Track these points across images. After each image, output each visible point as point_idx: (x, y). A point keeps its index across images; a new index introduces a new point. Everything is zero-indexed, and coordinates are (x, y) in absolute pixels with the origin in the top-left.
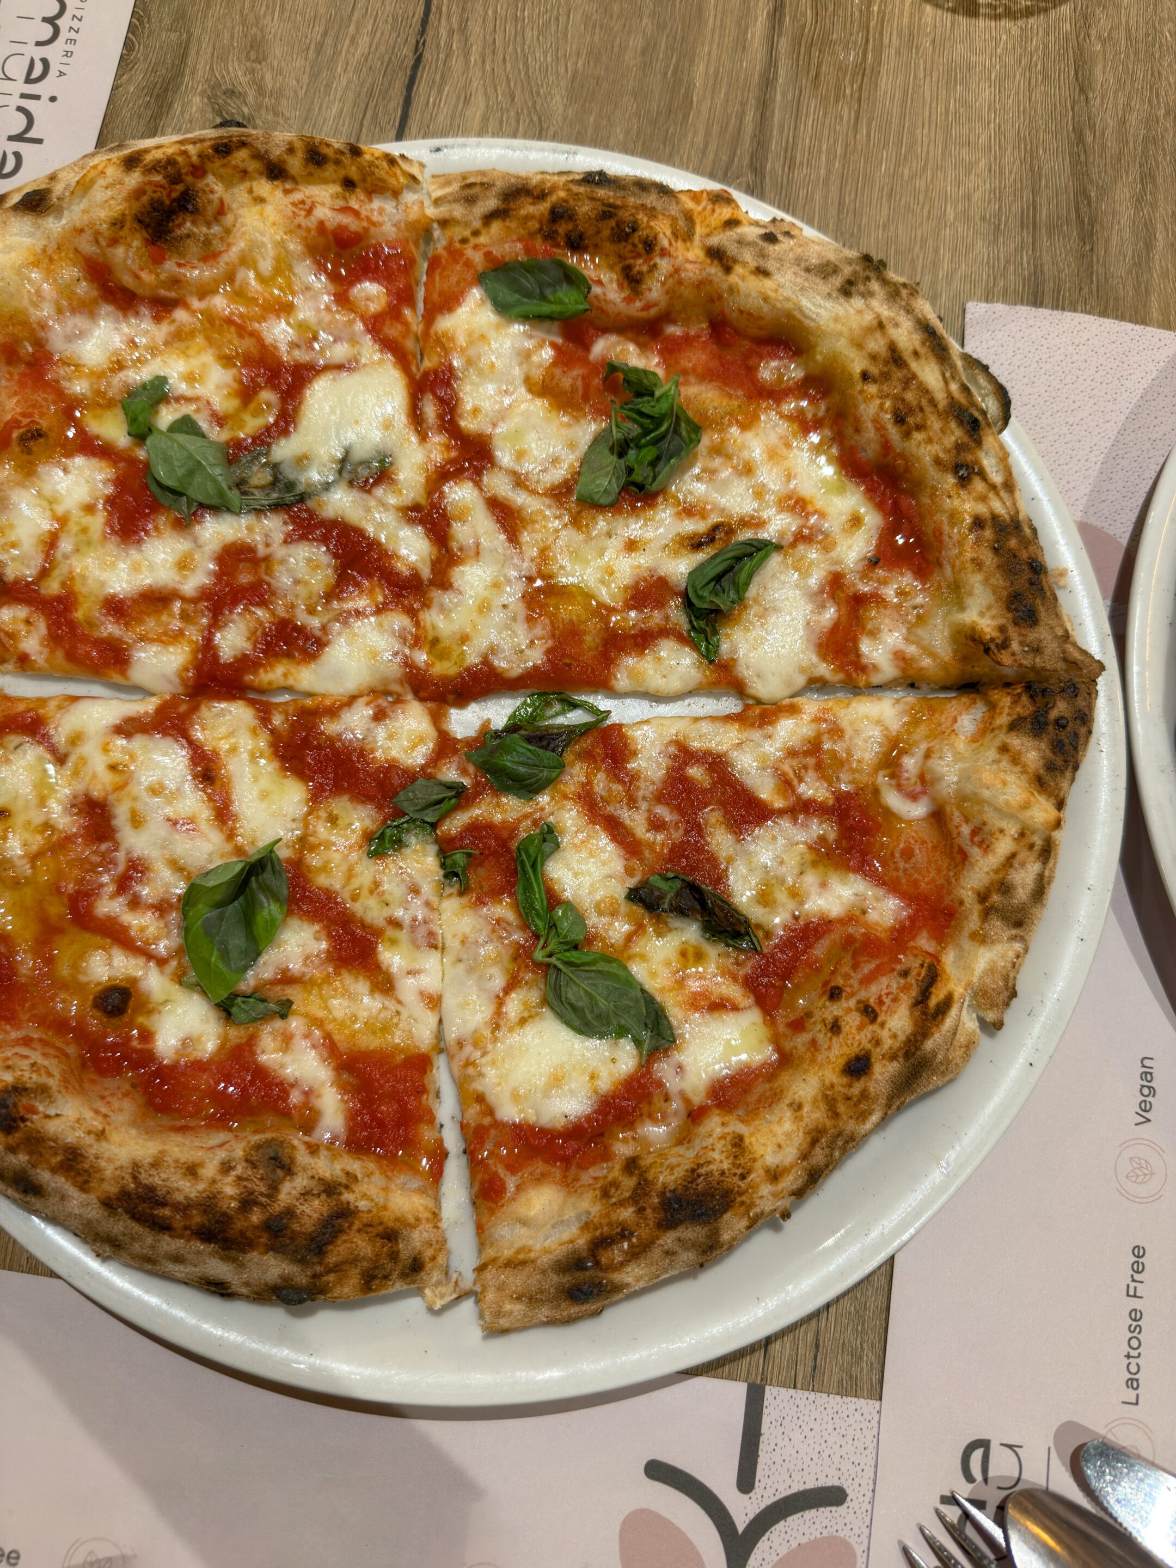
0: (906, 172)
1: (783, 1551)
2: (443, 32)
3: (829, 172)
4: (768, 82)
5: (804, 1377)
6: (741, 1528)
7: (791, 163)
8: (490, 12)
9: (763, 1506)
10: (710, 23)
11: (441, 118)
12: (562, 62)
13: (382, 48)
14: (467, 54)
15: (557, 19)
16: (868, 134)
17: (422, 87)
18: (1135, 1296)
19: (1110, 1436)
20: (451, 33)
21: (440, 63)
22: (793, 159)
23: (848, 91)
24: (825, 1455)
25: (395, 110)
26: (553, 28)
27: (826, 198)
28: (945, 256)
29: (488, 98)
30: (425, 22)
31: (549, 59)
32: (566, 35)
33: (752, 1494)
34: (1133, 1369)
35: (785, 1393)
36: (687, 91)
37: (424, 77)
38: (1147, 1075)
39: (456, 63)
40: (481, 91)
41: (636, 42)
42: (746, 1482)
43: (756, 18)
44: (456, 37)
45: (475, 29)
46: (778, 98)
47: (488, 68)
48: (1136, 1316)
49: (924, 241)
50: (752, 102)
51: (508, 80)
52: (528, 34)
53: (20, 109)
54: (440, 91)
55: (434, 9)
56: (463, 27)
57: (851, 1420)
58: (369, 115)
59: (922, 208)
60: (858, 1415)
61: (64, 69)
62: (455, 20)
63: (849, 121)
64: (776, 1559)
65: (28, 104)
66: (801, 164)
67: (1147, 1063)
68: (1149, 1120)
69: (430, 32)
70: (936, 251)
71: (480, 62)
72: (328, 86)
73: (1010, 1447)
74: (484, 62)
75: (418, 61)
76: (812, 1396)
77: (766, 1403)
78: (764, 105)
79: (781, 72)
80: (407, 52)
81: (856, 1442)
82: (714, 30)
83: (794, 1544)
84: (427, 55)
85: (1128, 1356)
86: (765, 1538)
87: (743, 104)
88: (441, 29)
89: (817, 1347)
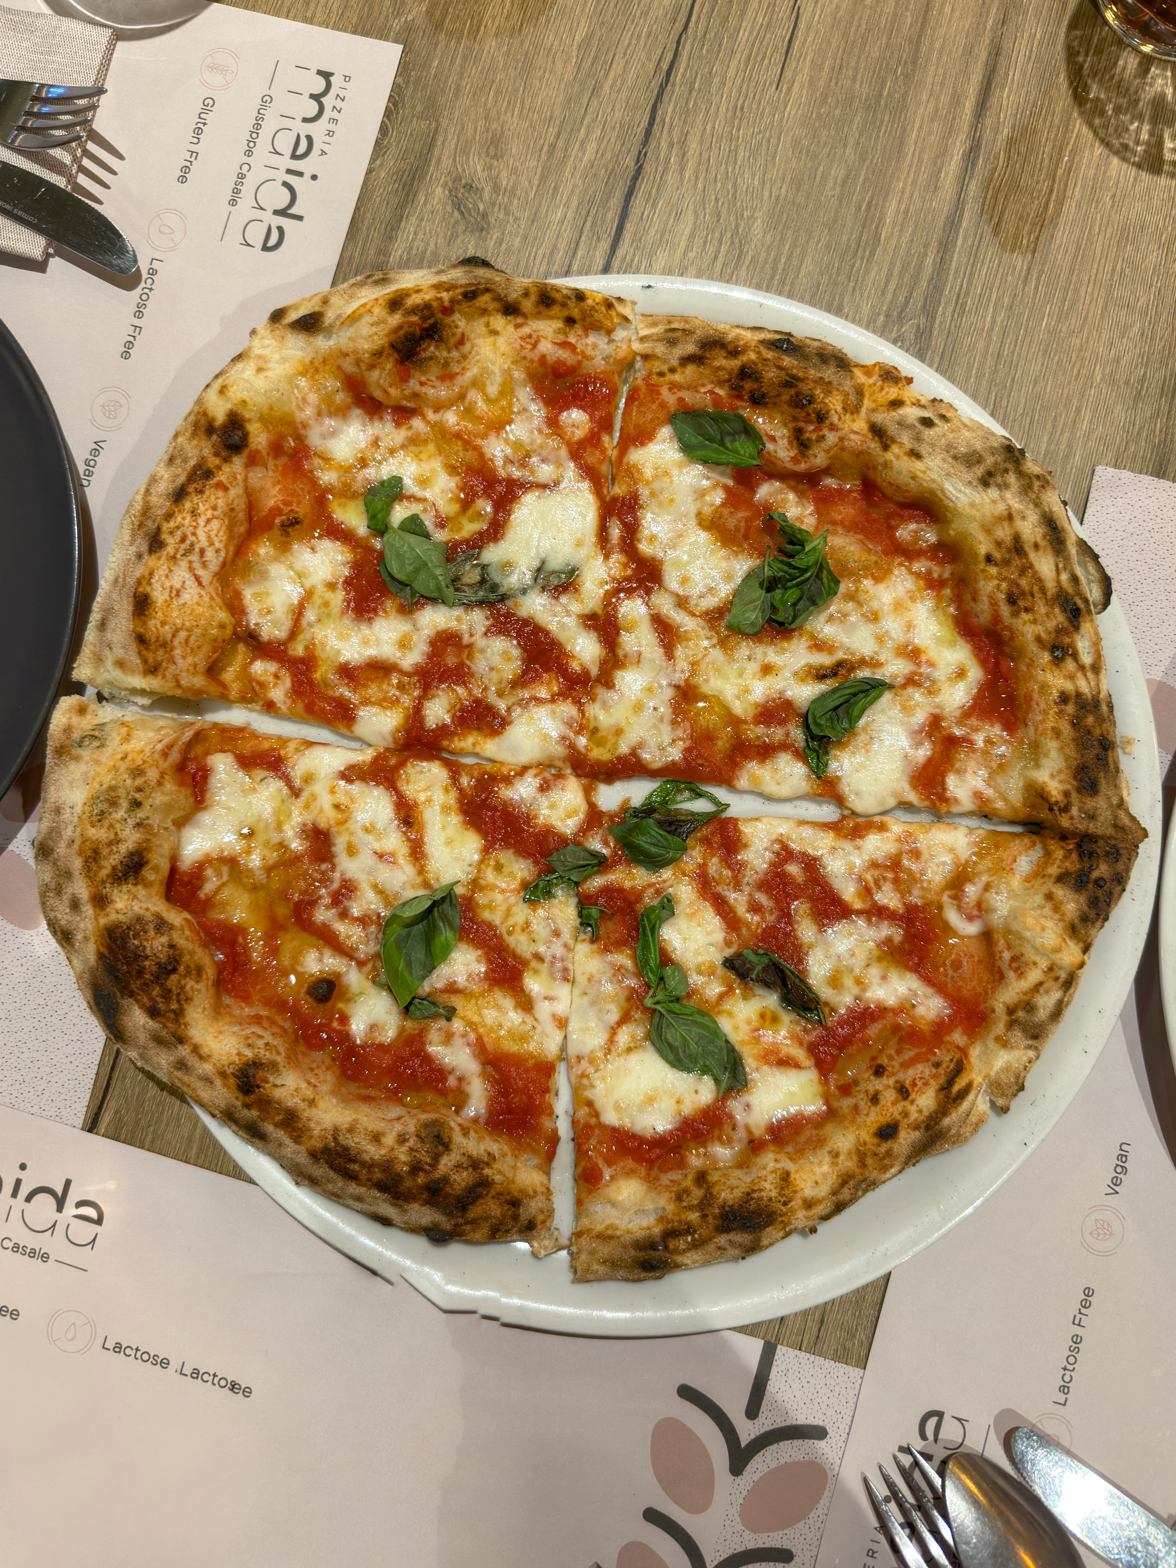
0: (1064, 329)
1: (773, 1465)
2: (664, 145)
3: (994, 321)
4: (953, 223)
5: (809, 1343)
6: (743, 1445)
7: (961, 309)
8: (709, 128)
9: (762, 1431)
10: (909, 158)
11: (652, 232)
12: (768, 186)
13: (608, 155)
14: (682, 169)
15: (769, 141)
16: (1036, 288)
17: (638, 201)
18: (1079, 1325)
19: (1039, 1425)
20: (671, 145)
21: (658, 177)
22: (964, 304)
23: (1025, 242)
24: (815, 1402)
25: (613, 221)
26: (764, 148)
27: (987, 348)
28: (1086, 415)
29: (697, 217)
30: (648, 132)
31: (756, 182)
32: (774, 158)
33: (756, 1421)
34: (1067, 1379)
35: (792, 1353)
36: (877, 227)
37: (643, 188)
38: (1123, 1157)
39: (671, 178)
40: (691, 208)
41: (838, 172)
42: (752, 1411)
43: (952, 156)
44: (675, 150)
45: (693, 145)
46: (959, 242)
47: (700, 186)
48: (1077, 1340)
49: (1069, 400)
50: (934, 244)
51: (717, 200)
52: (741, 155)
53: (286, 184)
54: (655, 205)
55: (658, 119)
56: (683, 142)
57: (840, 1380)
58: (588, 224)
59: (1073, 367)
60: (845, 1377)
61: (326, 148)
62: (676, 133)
63: (1021, 271)
64: (766, 1470)
65: (292, 180)
66: (970, 312)
67: (1124, 1147)
68: (1117, 1193)
69: (653, 143)
70: (1078, 410)
71: (693, 178)
72: (556, 189)
73: (959, 1420)
74: (697, 178)
75: (639, 171)
76: (812, 1358)
77: (776, 1357)
78: (945, 247)
79: (966, 216)
80: (629, 161)
81: (841, 1397)
82: (910, 166)
83: (782, 1462)
84: (647, 168)
85: (1065, 1369)
86: (761, 1454)
87: (926, 245)
88: (662, 140)
89: (822, 1322)
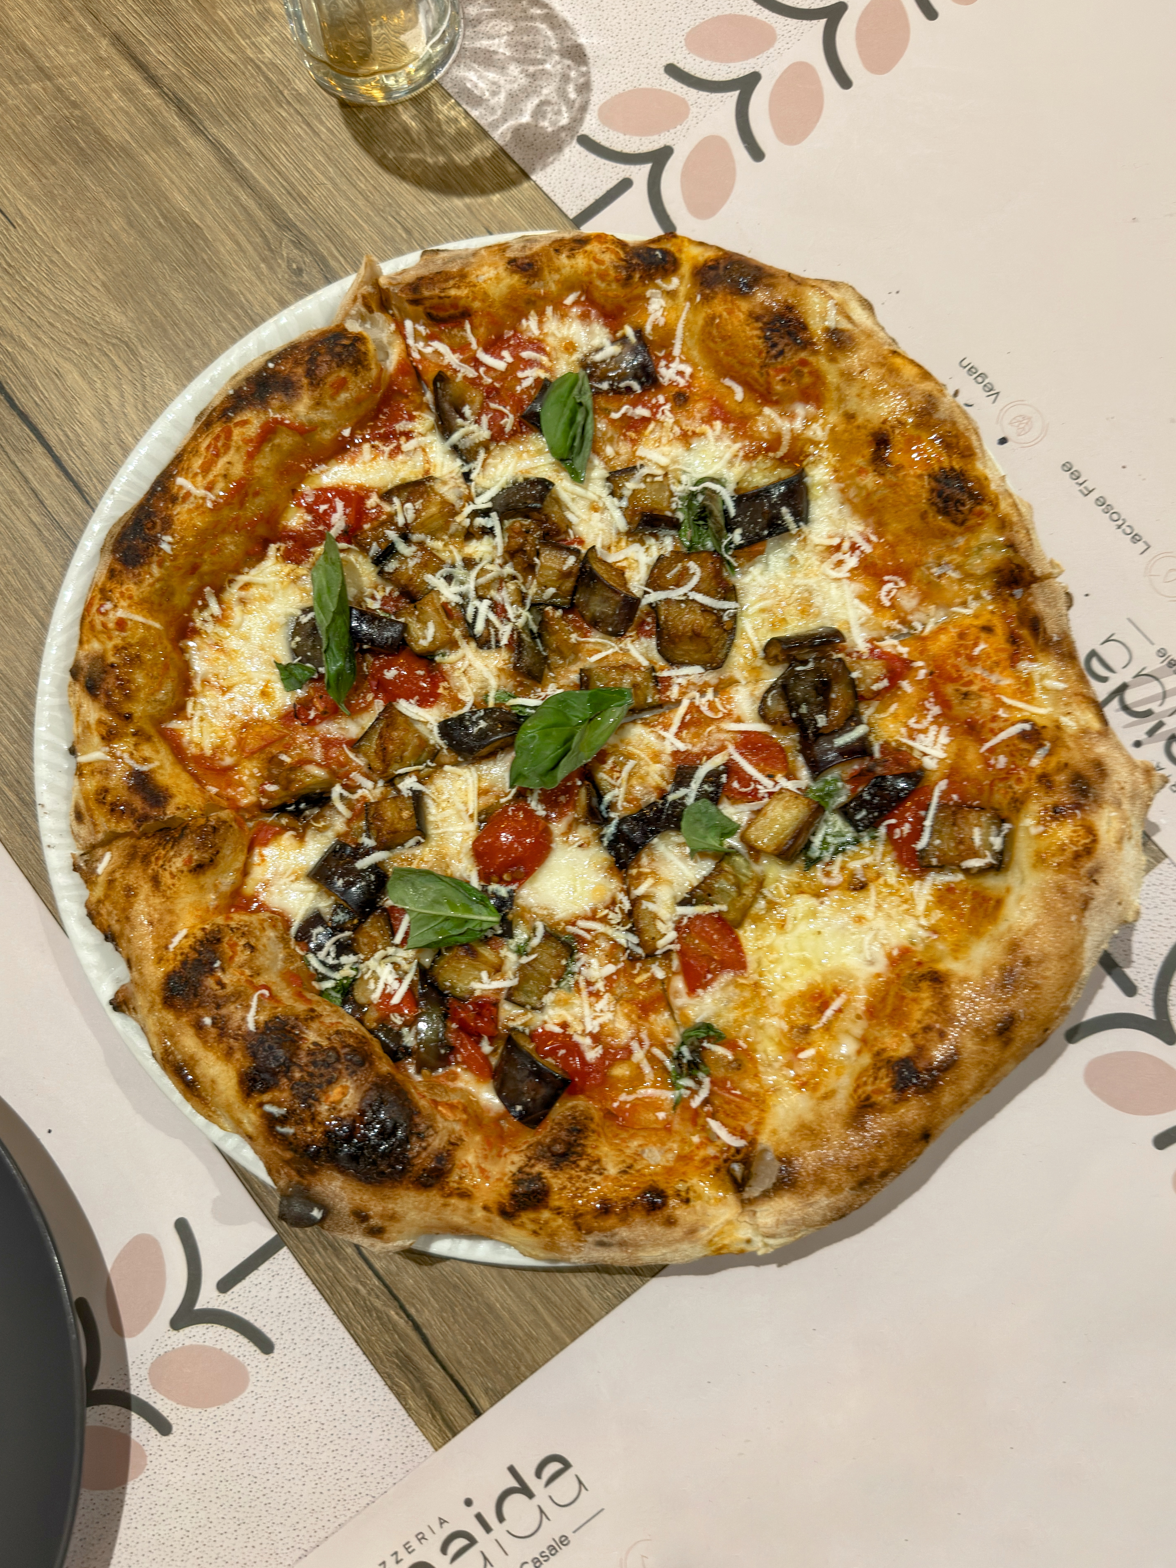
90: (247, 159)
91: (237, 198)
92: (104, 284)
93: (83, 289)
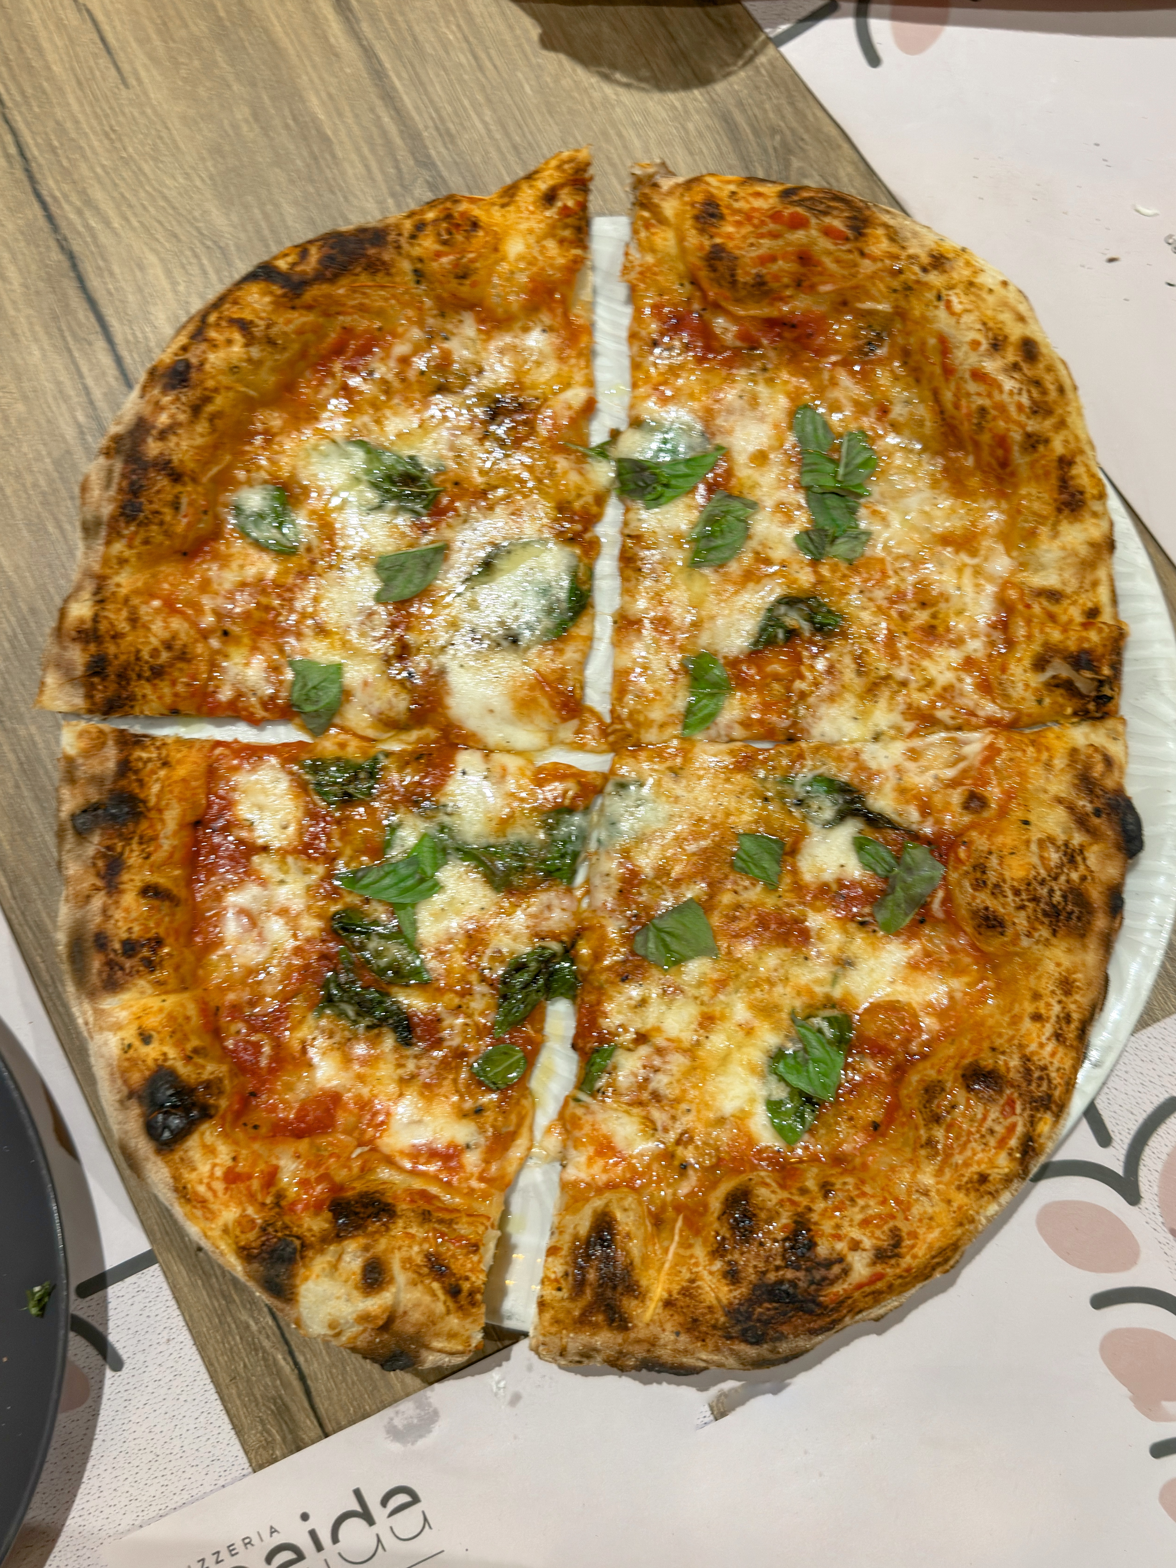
90: (400, 78)
91: (379, 118)
92: (211, 177)
93: (187, 176)
